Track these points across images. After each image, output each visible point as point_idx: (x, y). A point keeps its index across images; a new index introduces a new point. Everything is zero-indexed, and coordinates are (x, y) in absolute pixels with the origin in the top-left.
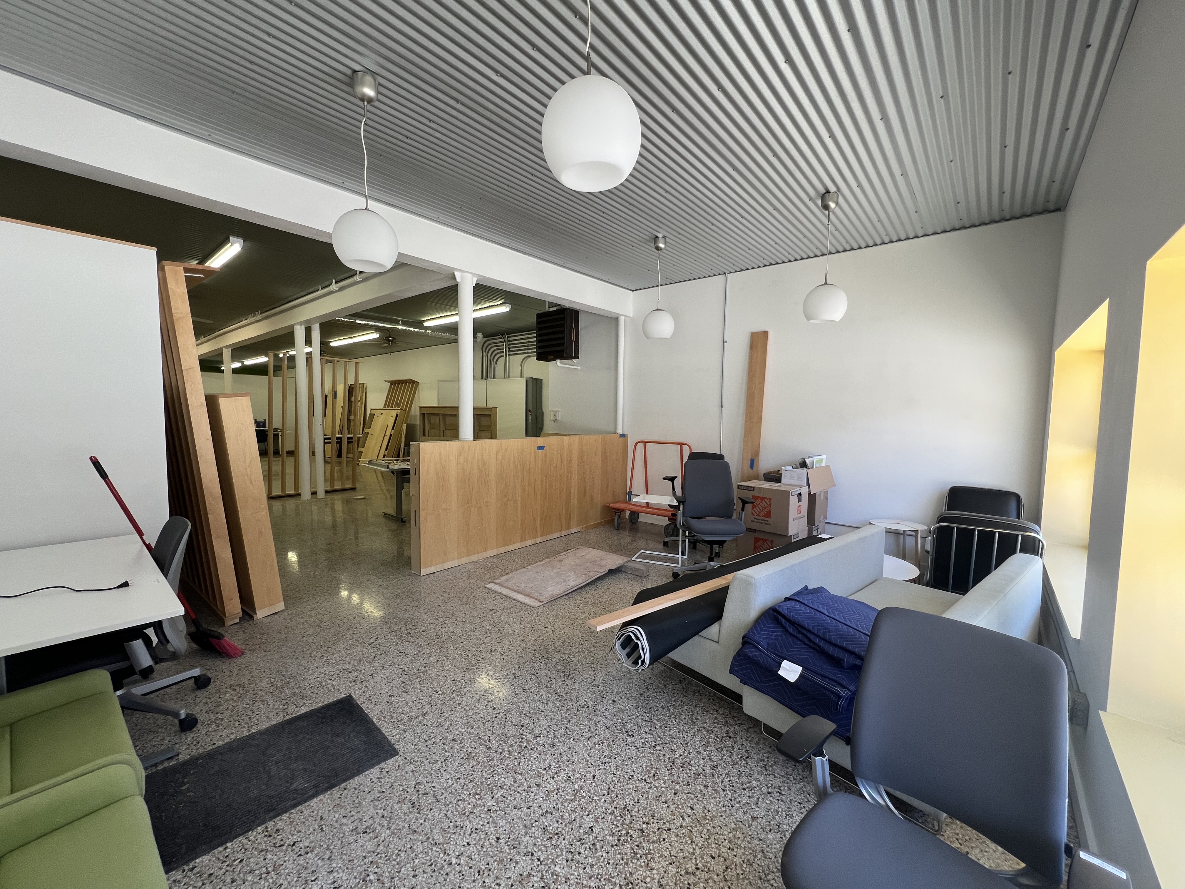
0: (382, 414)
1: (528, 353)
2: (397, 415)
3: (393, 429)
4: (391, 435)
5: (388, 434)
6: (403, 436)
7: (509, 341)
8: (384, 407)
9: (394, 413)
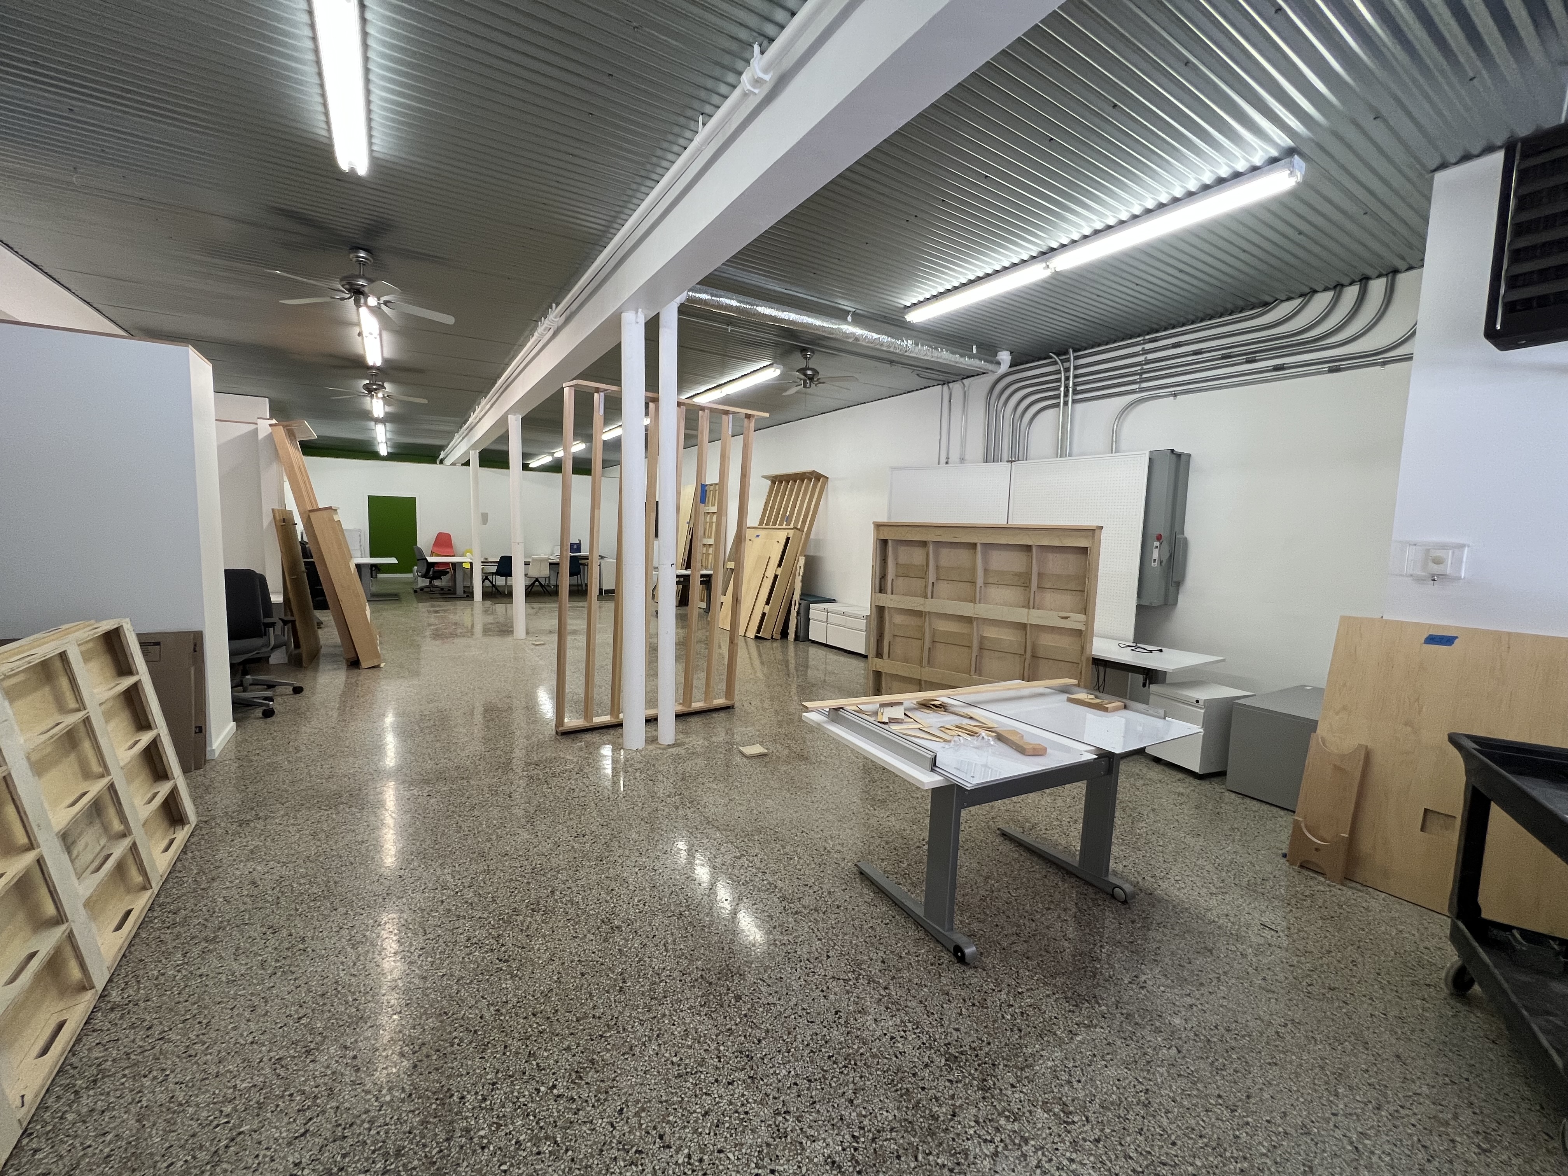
0: (758, 536)
1: (1142, 390)
2: (788, 539)
3: (780, 565)
4: (776, 577)
5: (770, 575)
6: (798, 580)
7: (1076, 368)
8: (761, 523)
9: (782, 536)
